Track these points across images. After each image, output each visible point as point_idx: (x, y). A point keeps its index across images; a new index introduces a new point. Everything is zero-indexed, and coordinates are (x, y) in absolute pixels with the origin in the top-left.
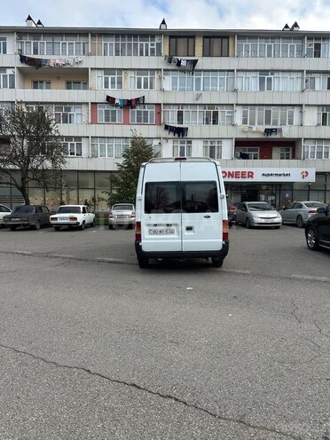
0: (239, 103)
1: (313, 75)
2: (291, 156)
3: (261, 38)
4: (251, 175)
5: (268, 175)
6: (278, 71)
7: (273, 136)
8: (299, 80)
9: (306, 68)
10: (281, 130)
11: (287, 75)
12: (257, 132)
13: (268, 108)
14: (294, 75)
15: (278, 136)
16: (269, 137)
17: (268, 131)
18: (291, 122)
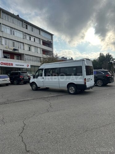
0: (4, 36)
1: (26, 34)
2: (20, 59)
3: (10, 15)
4: (12, 64)
5: (18, 65)
6: (16, 29)
7: (16, 52)
8: (22, 35)
9: (24, 31)
10: (18, 50)
11: (19, 31)
12: (11, 49)
13: (14, 41)
14: (21, 32)
15: (17, 52)
16: (15, 52)
17: (15, 50)
18: (21, 48)
